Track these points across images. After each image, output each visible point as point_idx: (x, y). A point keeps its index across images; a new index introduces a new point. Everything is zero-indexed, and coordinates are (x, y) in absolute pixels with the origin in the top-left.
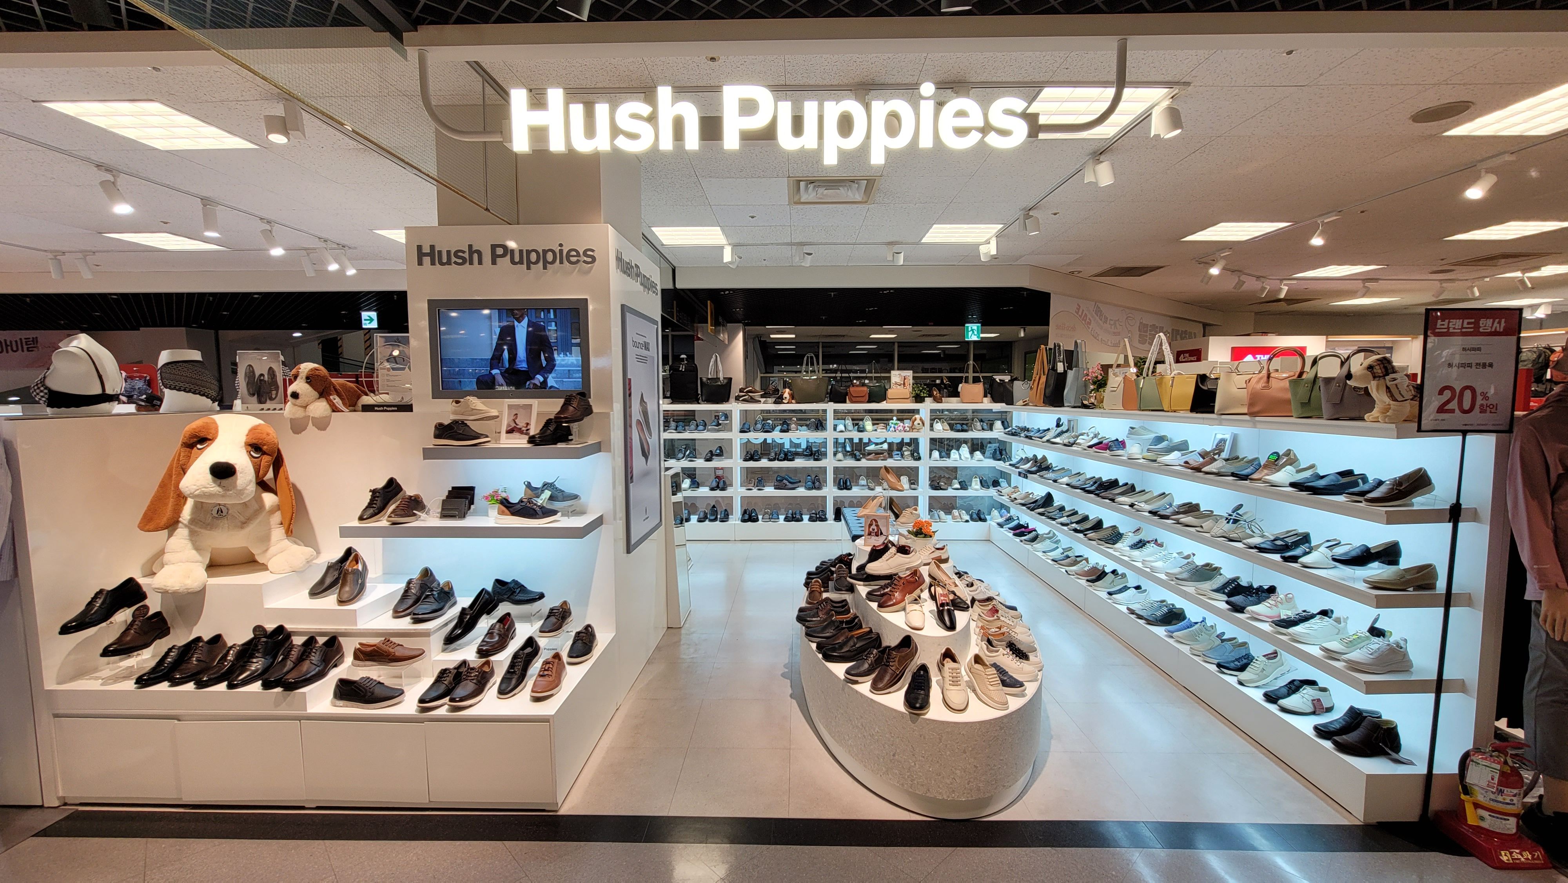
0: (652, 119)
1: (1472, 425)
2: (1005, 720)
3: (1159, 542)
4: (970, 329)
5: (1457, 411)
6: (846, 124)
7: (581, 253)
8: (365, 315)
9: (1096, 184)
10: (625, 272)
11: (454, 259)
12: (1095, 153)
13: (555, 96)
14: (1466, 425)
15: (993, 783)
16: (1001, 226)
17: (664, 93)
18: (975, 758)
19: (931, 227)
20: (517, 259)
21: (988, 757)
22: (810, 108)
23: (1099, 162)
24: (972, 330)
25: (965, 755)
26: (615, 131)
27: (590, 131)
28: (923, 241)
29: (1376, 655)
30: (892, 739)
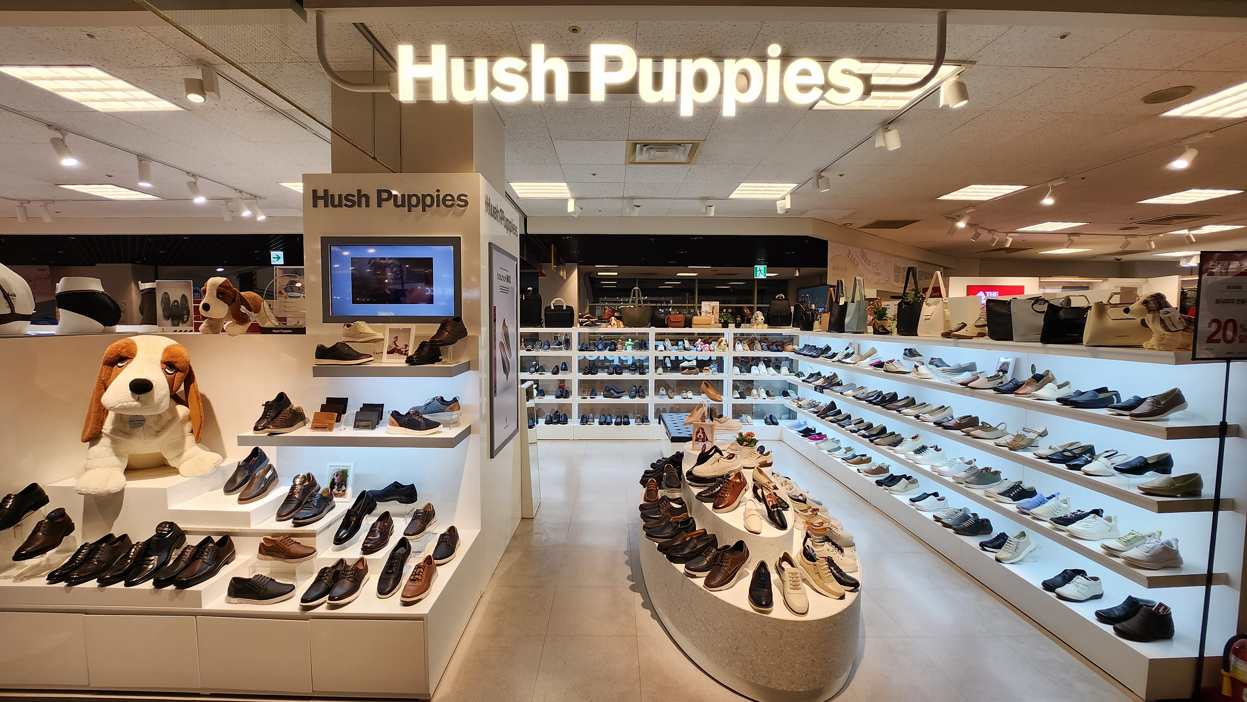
0: (526, 73)
1: (1233, 353)
2: (839, 617)
3: (939, 448)
4: (758, 270)
5: (1222, 341)
6: (701, 80)
7: (456, 198)
8: (273, 254)
9: (886, 148)
10: (492, 215)
11: (344, 202)
12: (884, 122)
13: (439, 51)
14: (1229, 353)
15: (828, 674)
16: (796, 185)
17: (538, 50)
18: (812, 653)
19: (738, 186)
20: (399, 203)
21: (824, 651)
22: (669, 65)
23: (887, 130)
24: (760, 270)
25: (803, 651)
26: (493, 84)
27: (470, 82)
28: (732, 196)
29: (1151, 553)
30: (735, 634)
